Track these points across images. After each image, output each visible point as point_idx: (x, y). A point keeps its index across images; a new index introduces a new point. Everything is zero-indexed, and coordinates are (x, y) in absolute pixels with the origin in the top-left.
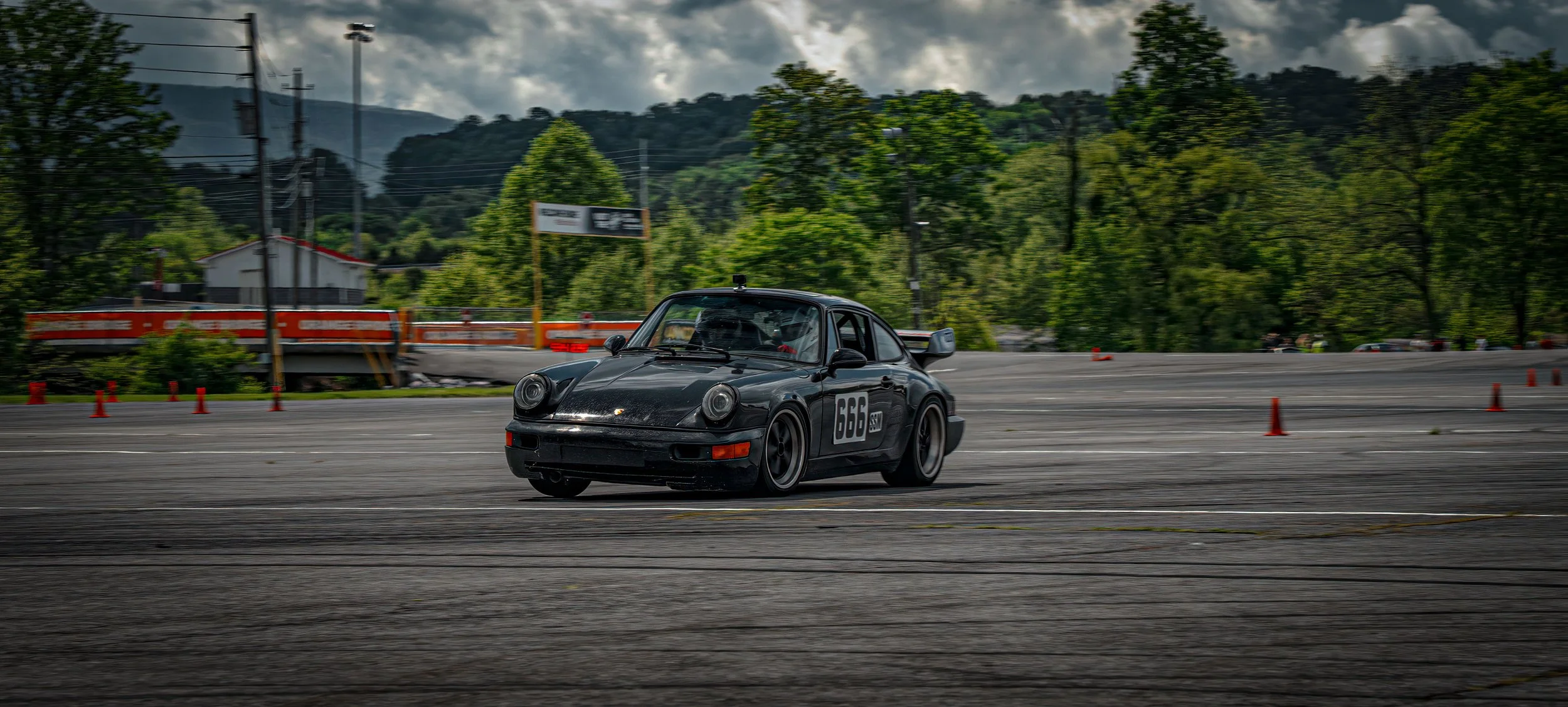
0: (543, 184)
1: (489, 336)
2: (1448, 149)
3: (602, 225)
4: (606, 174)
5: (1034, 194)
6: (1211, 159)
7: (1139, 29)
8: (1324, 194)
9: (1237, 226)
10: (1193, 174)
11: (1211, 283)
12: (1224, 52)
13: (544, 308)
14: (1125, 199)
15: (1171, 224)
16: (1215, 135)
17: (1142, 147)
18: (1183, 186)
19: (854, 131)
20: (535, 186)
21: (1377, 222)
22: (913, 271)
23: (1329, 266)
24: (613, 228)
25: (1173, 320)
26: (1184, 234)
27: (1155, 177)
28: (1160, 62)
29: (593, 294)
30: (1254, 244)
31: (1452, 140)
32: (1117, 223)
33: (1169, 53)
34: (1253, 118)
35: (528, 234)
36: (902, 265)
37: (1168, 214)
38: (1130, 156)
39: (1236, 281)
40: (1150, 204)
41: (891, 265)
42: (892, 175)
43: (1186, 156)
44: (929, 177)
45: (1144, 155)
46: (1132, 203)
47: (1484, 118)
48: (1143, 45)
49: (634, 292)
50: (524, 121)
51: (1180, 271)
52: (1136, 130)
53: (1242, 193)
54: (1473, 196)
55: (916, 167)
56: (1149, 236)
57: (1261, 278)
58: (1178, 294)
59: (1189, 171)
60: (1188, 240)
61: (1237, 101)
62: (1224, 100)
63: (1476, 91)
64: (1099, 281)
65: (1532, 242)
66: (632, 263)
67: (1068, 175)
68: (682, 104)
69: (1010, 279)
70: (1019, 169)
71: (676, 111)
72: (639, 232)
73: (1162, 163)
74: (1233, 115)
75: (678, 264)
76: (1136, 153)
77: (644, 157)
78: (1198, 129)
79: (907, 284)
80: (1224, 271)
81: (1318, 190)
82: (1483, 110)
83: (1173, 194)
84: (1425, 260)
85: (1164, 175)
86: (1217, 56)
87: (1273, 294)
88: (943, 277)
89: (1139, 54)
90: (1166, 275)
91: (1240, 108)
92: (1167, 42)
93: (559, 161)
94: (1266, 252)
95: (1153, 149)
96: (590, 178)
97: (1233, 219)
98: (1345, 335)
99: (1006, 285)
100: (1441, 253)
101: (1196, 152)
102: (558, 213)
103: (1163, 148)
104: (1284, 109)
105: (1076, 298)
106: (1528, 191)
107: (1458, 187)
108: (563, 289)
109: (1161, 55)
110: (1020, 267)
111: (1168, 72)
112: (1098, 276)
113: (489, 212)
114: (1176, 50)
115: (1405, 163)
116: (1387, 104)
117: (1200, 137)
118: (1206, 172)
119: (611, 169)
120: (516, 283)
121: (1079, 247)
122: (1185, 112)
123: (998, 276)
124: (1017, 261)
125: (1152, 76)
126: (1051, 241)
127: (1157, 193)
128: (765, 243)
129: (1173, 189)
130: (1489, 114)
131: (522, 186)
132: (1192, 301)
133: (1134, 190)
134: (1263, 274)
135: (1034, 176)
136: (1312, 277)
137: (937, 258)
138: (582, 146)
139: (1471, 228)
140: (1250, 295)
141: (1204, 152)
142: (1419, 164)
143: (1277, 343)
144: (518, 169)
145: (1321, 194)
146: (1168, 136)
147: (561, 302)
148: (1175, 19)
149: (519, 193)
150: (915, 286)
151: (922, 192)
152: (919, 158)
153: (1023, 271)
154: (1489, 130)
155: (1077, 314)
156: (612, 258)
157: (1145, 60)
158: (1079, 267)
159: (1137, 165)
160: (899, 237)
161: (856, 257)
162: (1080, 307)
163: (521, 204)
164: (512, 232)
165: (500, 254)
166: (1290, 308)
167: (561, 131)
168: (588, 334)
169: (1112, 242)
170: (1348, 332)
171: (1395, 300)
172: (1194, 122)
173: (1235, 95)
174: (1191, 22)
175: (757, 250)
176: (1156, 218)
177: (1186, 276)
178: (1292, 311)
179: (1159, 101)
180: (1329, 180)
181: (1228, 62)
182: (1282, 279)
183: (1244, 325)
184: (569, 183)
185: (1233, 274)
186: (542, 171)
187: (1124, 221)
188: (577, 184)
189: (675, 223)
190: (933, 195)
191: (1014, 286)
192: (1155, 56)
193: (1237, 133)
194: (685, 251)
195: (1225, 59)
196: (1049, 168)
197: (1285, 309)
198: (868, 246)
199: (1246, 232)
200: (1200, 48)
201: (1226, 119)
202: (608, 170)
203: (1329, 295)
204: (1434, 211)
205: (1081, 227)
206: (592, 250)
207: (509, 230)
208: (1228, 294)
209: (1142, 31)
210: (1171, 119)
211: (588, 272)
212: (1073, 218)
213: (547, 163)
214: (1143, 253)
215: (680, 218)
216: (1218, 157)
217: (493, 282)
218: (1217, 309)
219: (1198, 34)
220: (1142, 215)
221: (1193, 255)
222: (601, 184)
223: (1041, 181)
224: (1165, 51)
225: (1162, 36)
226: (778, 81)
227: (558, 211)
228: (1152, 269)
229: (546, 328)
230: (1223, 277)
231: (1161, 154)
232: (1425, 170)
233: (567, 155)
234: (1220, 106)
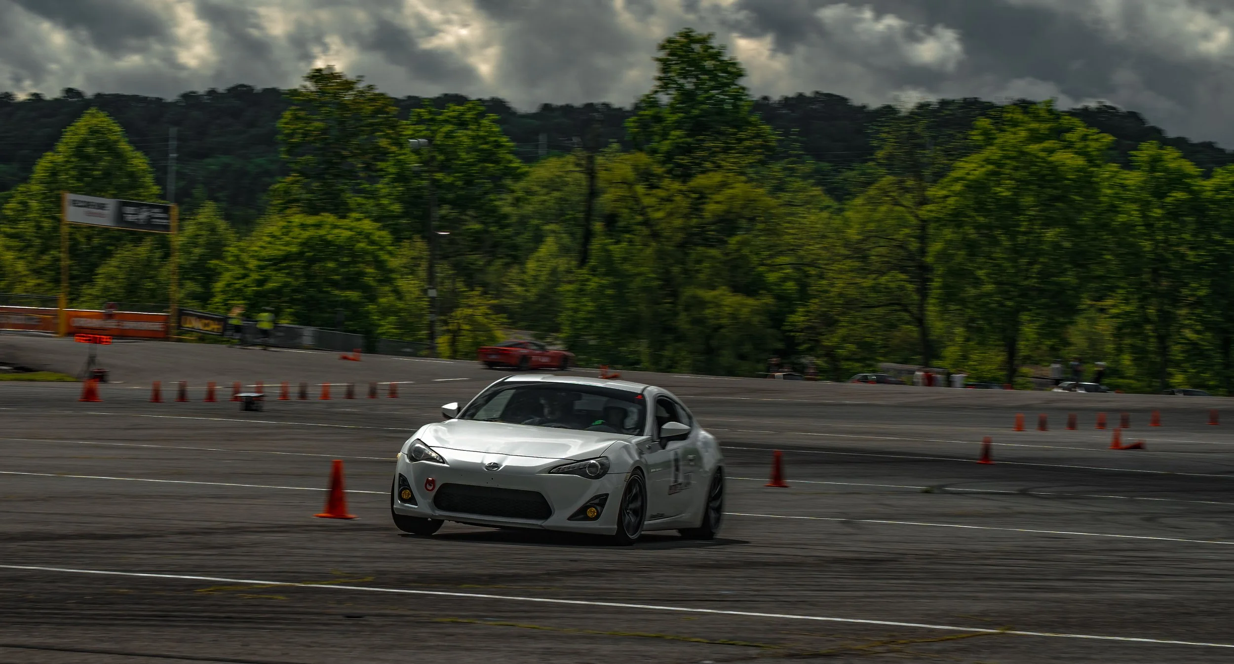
0: (73, 173)
1: (14, 319)
2: (953, 188)
3: (130, 218)
4: (136, 166)
5: (551, 203)
6: (724, 185)
7: (662, 54)
8: (830, 218)
9: (746, 251)
10: (706, 198)
11: (718, 305)
12: (742, 82)
13: (70, 293)
14: (640, 218)
15: (682, 246)
16: (728, 161)
17: (658, 170)
18: (696, 208)
19: (380, 137)
20: (67, 174)
21: (878, 252)
22: (431, 278)
23: (832, 294)
24: (141, 222)
25: (680, 338)
26: (693, 256)
27: (669, 200)
28: (680, 88)
29: (118, 283)
30: (761, 269)
31: (957, 180)
32: (631, 242)
33: (689, 80)
34: (765, 147)
35: (59, 220)
36: (422, 272)
37: (680, 237)
38: (647, 177)
39: (744, 305)
40: (663, 225)
41: (411, 270)
42: (416, 183)
43: (700, 181)
44: (451, 187)
45: (660, 177)
46: (646, 223)
47: (988, 161)
48: (665, 70)
49: (158, 283)
50: (56, 100)
51: (688, 292)
52: (654, 152)
53: (752, 220)
54: (972, 234)
55: (439, 176)
56: (661, 255)
57: (766, 304)
58: (685, 313)
59: (702, 196)
60: (699, 262)
61: (751, 131)
62: (739, 128)
63: (981, 134)
64: (610, 297)
65: (1026, 283)
66: (158, 254)
67: (585, 190)
68: (212, 92)
69: (522, 284)
70: (537, 178)
71: (206, 99)
72: (166, 227)
73: (676, 185)
74: (747, 143)
75: (203, 259)
76: (653, 175)
77: (173, 143)
78: (714, 154)
79: (425, 291)
80: (730, 294)
81: (825, 214)
82: (987, 153)
83: (686, 216)
84: (923, 292)
85: (678, 198)
86: (736, 85)
87: (776, 319)
88: (460, 286)
89: (660, 79)
90: (675, 294)
91: (754, 137)
92: (687, 68)
93: (90, 150)
94: (772, 277)
95: (669, 172)
96: (120, 169)
97: (744, 243)
98: (843, 363)
99: (519, 289)
100: (940, 288)
101: (710, 177)
102: (88, 205)
103: (678, 171)
104: (796, 141)
105: (590, 312)
106: (1025, 233)
107: (959, 225)
108: (89, 277)
109: (681, 81)
110: (533, 273)
111: (687, 97)
112: (609, 292)
113: (20, 198)
114: (696, 77)
115: (908, 200)
116: (895, 143)
117: (713, 162)
118: (718, 197)
119: (142, 161)
120: (43, 268)
121: (593, 262)
122: (701, 137)
123: (511, 280)
124: (531, 265)
125: (672, 101)
126: (564, 250)
127: (670, 214)
128: (287, 244)
129: (686, 211)
130: (993, 158)
131: (54, 173)
132: (699, 321)
133: (649, 210)
134: (768, 300)
135: (552, 185)
136: (814, 305)
137: (455, 266)
138: (114, 138)
139: (970, 266)
140: (756, 320)
141: (717, 178)
142: (924, 201)
143: (779, 367)
144: (49, 156)
145: (827, 218)
146: (685, 160)
147: (86, 290)
148: (697, 47)
149: (49, 180)
150: (433, 293)
151: (443, 201)
152: (444, 167)
153: (535, 278)
154: (993, 173)
155: (586, 327)
156: (139, 249)
157: (665, 84)
158: (594, 283)
159: (652, 187)
160: (420, 244)
161: (379, 264)
162: (591, 320)
163: (51, 190)
164: (41, 217)
165: (28, 238)
166: (792, 334)
167: (94, 121)
168: (111, 324)
169: (625, 260)
170: (847, 359)
171: (892, 326)
172: (709, 148)
173: (750, 123)
174: (711, 50)
175: (279, 250)
176: (669, 239)
177: (694, 297)
178: (793, 336)
179: (678, 125)
180: (835, 205)
181: (746, 92)
182: (787, 303)
183: (747, 348)
184: (100, 172)
185: (739, 299)
186: (73, 159)
187: (637, 239)
188: (107, 174)
189: (201, 218)
190: (454, 204)
191: (527, 291)
192: (675, 82)
193: (751, 161)
194: (210, 245)
195: (744, 89)
196: (566, 179)
197: (788, 334)
198: (390, 253)
199: (755, 256)
200: (719, 76)
201: (740, 147)
202: (139, 161)
203: (831, 323)
204: (936, 247)
205: (595, 245)
206: (119, 239)
207: (38, 215)
208: (734, 316)
209: (665, 57)
210: (689, 144)
211: (114, 262)
212: (588, 235)
213: (79, 151)
214: (653, 272)
215: (207, 213)
216: (731, 184)
217: (21, 266)
218: (723, 330)
219: (718, 63)
220: (655, 235)
221: (702, 277)
222: (132, 175)
223: (558, 190)
224: (685, 78)
225: (683, 62)
226: (308, 84)
227: (89, 202)
228: (661, 288)
229: (70, 316)
230: (730, 300)
231: (675, 177)
232: (929, 207)
233: (98, 145)
234: (735, 134)
